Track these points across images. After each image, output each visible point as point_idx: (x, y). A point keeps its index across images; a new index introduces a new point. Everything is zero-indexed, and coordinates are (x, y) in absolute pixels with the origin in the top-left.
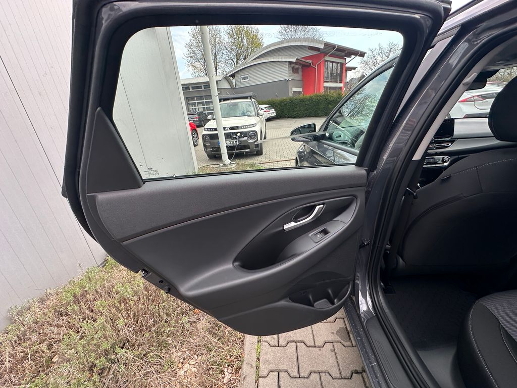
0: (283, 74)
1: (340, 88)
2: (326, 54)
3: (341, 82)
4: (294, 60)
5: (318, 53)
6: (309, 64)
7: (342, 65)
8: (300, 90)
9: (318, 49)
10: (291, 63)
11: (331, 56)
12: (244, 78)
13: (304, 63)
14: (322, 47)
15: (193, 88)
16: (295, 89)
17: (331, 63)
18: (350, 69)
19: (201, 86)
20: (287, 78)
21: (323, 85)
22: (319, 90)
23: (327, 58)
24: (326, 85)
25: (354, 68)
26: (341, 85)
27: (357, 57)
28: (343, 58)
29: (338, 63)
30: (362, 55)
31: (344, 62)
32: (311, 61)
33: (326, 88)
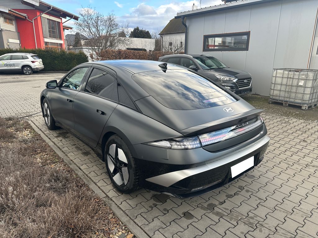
1: (61, 45)
2: (42, 11)
3: (61, 40)
4: (7, 12)
5: (34, 9)
6: (24, 18)
8: (17, 41)
9: (33, 6)
11: (47, 14)
13: (18, 16)
14: (38, 5)
16: (11, 41)
17: (48, 21)
18: (68, 28)
21: (43, 40)
22: (39, 44)
23: (44, 15)
24: (46, 40)
25: (71, 28)
26: (61, 42)
27: (72, 19)
28: (58, 17)
29: (55, 21)
30: (76, 18)
31: (61, 22)
32: (26, 15)
33: (46, 43)
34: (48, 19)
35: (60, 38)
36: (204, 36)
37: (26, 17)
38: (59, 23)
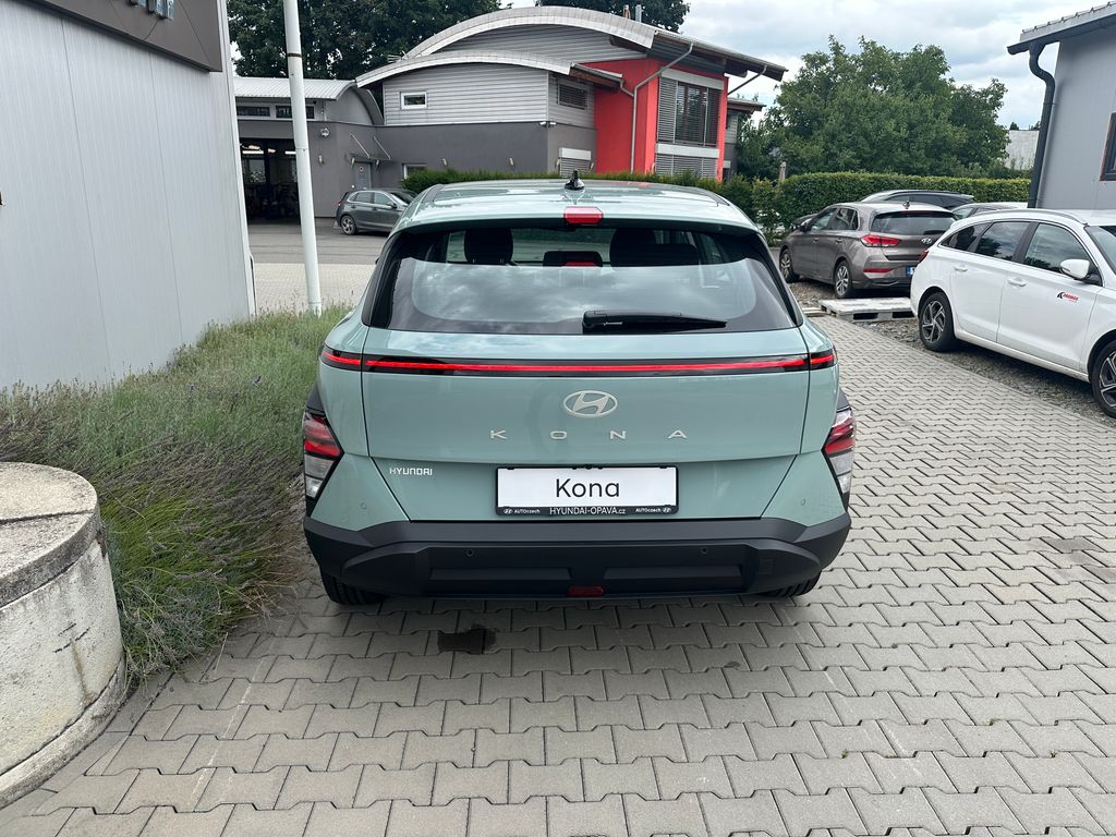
0: (531, 104)
1: (711, 162)
2: (663, 62)
3: (714, 147)
4: (566, 71)
5: (645, 55)
6: (614, 85)
7: (716, 95)
8: (586, 155)
9: (638, 47)
10: (555, 75)
11: (682, 67)
12: (411, 100)
13: (597, 81)
16: (567, 153)
17: (683, 88)
18: (747, 108)
19: (268, 108)
20: (543, 118)
21: (655, 148)
22: (641, 162)
23: (668, 73)
24: (664, 149)
26: (714, 153)
28: (719, 75)
29: (702, 89)
30: (775, 73)
31: (722, 89)
32: (621, 76)
33: (662, 160)
34: (681, 84)
35: (712, 143)
36: (1113, 114)
37: (618, 83)
38: (715, 92)
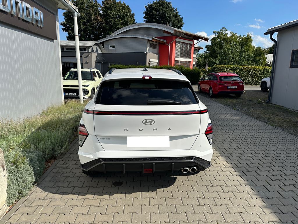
0: (142, 48)
1: (189, 62)
2: (177, 36)
4: (151, 39)
5: (172, 35)
6: (164, 43)
8: (157, 61)
9: (170, 33)
10: (149, 40)
11: (182, 38)
12: (111, 47)
13: (159, 42)
14: (173, 32)
15: (67, 49)
16: (152, 60)
18: (199, 48)
20: (145, 51)
21: (175, 59)
23: (178, 40)
24: (177, 59)
25: (202, 48)
26: (190, 60)
27: (203, 40)
28: (191, 40)
29: (187, 44)
30: (206, 39)
31: (192, 43)
32: (166, 40)
33: (177, 62)
34: (181, 42)
35: (190, 57)
36: (292, 51)
37: (165, 42)
38: (191, 45)
